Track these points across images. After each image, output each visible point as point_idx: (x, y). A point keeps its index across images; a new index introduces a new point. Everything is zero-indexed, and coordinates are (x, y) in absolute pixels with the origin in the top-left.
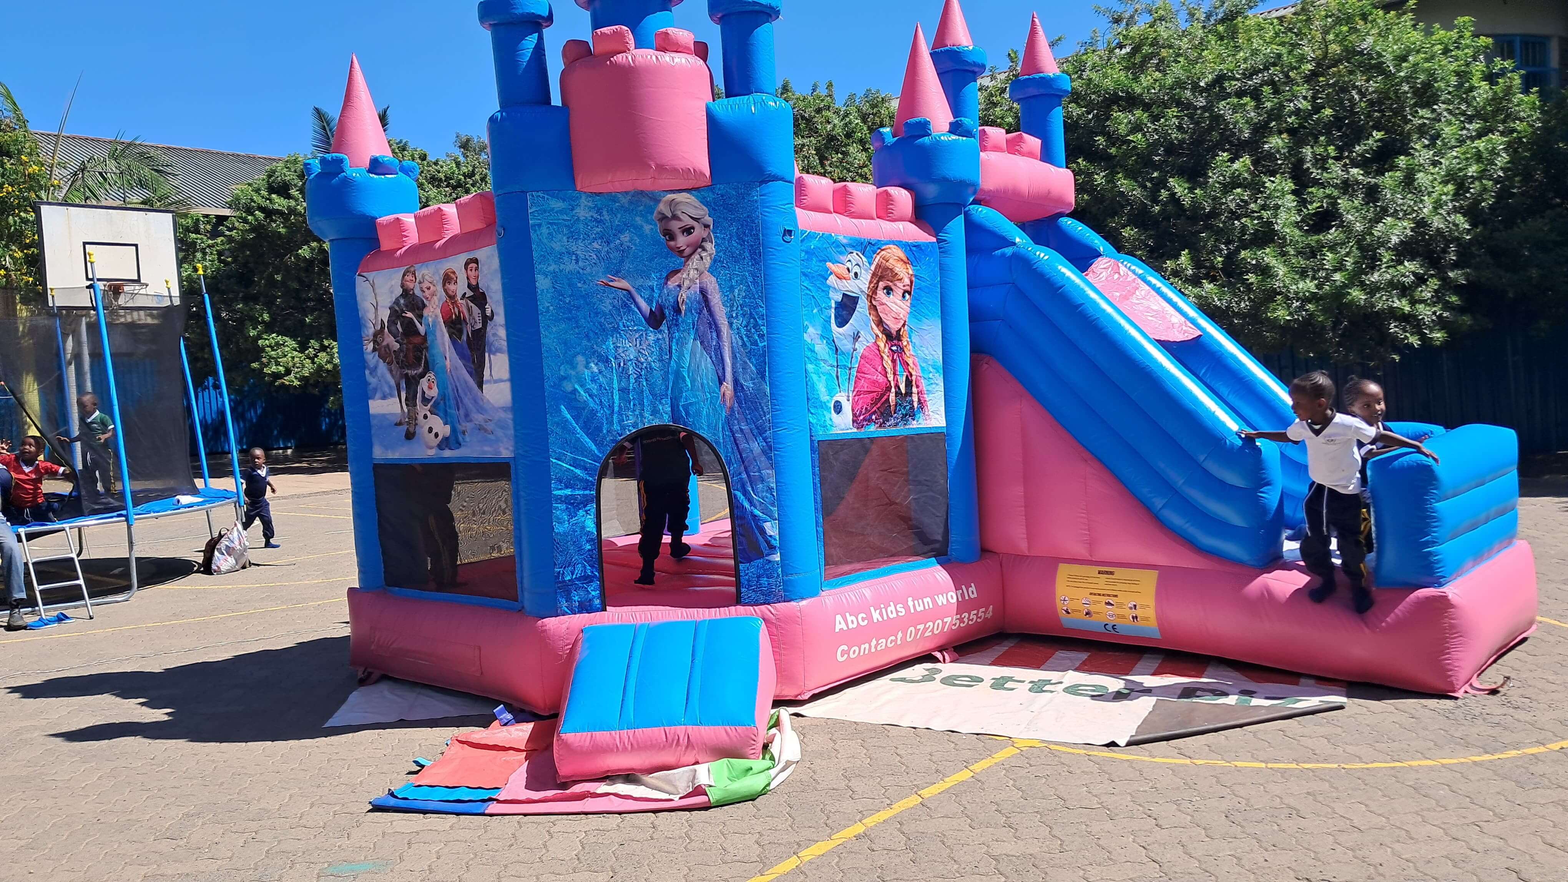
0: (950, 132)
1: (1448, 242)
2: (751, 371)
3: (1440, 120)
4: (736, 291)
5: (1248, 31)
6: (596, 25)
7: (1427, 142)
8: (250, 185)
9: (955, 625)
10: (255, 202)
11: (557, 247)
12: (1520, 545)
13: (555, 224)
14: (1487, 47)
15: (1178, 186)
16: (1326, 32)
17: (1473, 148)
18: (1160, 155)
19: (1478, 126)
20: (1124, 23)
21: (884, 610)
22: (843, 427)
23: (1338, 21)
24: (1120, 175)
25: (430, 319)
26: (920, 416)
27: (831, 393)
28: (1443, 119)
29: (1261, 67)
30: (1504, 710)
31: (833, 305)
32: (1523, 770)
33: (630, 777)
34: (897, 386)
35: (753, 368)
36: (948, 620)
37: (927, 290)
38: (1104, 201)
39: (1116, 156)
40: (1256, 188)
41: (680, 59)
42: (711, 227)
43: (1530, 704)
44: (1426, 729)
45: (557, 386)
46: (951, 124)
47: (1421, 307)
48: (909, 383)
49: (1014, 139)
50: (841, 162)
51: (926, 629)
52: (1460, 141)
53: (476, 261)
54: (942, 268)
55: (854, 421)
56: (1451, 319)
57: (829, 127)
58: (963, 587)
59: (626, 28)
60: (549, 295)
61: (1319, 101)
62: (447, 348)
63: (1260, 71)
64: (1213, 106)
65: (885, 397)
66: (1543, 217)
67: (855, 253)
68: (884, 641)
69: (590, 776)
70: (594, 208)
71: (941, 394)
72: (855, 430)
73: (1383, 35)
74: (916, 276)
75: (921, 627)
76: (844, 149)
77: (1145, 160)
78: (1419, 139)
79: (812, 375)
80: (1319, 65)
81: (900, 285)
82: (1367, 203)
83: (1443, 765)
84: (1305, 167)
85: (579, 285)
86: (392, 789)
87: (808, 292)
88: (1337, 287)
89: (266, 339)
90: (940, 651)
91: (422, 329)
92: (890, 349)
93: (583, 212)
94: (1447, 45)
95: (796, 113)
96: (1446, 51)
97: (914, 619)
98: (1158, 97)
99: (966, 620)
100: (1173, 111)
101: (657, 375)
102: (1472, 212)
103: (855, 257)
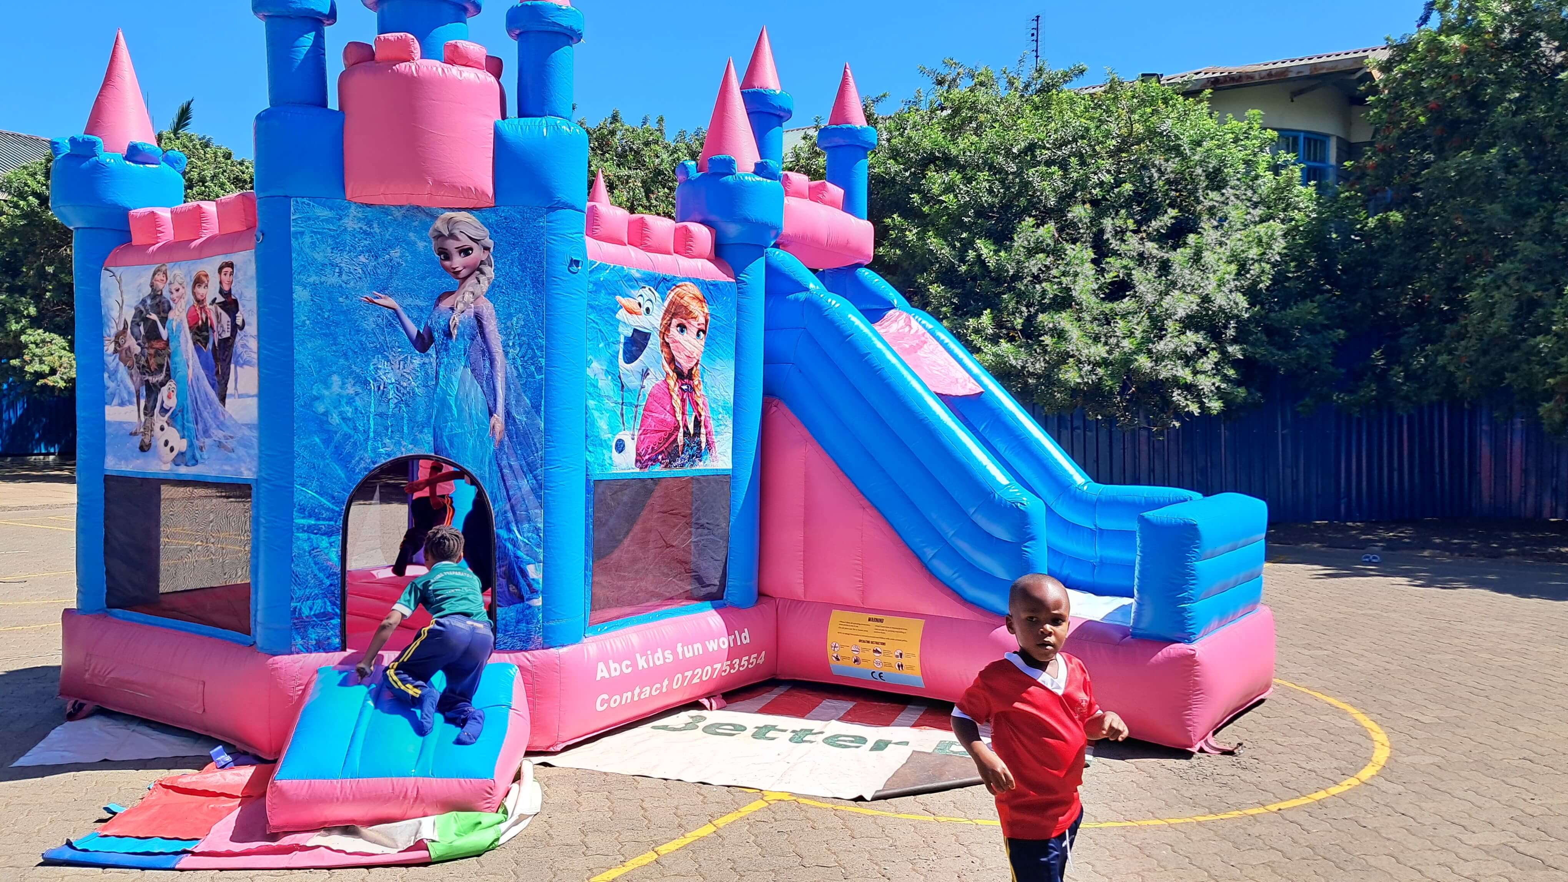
0: (755, 173)
1: (1228, 318)
2: (526, 403)
3: (1227, 204)
4: (515, 319)
5: (1060, 102)
6: (383, 30)
7: (1216, 223)
8: (25, 168)
9: (725, 671)
10: (29, 187)
11: (319, 257)
12: (1263, 610)
13: (319, 233)
14: (1272, 140)
15: (985, 248)
16: (1132, 111)
17: (1255, 232)
18: (970, 217)
19: (1261, 212)
20: (947, 85)
21: (650, 657)
22: (624, 466)
23: (1143, 103)
24: (931, 233)
25: (174, 324)
26: (707, 458)
27: (613, 430)
28: (1230, 203)
29: (1070, 139)
30: (1234, 770)
31: (622, 340)
32: (1241, 831)
33: (349, 829)
34: (685, 426)
35: (528, 401)
36: (718, 666)
37: (722, 330)
38: (915, 257)
39: (928, 215)
40: (1057, 253)
41: (469, 74)
42: (492, 250)
43: (1258, 766)
44: (1160, 788)
45: (309, 405)
46: (756, 164)
47: (1201, 377)
48: (697, 423)
49: (816, 187)
50: (667, 197)
51: (693, 676)
52: (1245, 225)
53: (231, 265)
54: (739, 309)
55: (637, 461)
56: (1229, 390)
57: (657, 161)
58: (736, 632)
59: (412, 37)
60: (306, 308)
61: (1121, 176)
62: (190, 355)
63: (1069, 142)
64: (1022, 172)
65: (674, 437)
66: (1312, 301)
67: (647, 287)
68: (648, 688)
69: (305, 826)
70: (363, 219)
71: (729, 436)
72: (638, 470)
73: (1182, 118)
74: (711, 315)
75: (689, 674)
76: (671, 184)
77: (956, 221)
78: (1209, 219)
79: (593, 411)
80: (1124, 141)
81: (694, 323)
82: (1160, 276)
83: (1170, 825)
84: (1105, 237)
85: (341, 299)
86: (71, 839)
87: (595, 325)
88: (1125, 353)
89: (30, 335)
90: (708, 698)
91: (164, 333)
92: (680, 388)
93: (351, 223)
94: (1238, 134)
95: (624, 144)
96: (1236, 140)
97: (682, 665)
98: (973, 160)
99: (736, 666)
100: (984, 175)
101: (421, 401)
102: (1252, 293)
103: (647, 292)
